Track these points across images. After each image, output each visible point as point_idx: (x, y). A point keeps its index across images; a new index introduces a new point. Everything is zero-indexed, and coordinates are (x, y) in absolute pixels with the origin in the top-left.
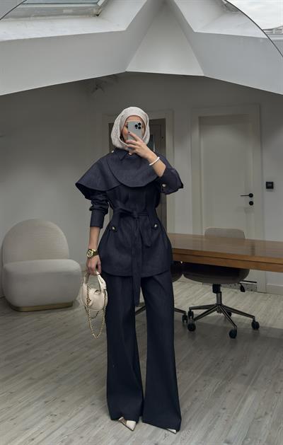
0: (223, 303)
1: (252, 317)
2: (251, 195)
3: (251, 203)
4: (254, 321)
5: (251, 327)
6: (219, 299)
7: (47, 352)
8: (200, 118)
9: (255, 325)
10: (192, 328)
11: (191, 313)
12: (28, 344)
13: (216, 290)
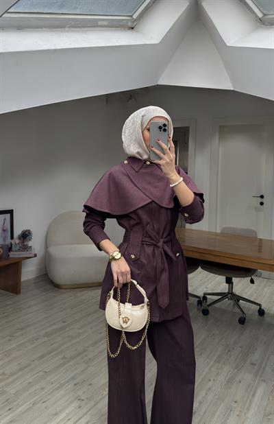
0: (234, 291)
1: (260, 305)
2: (262, 197)
3: (262, 204)
4: (260, 308)
5: (257, 313)
6: (231, 288)
7: (80, 331)
8: (220, 127)
9: (261, 312)
10: (205, 312)
11: (205, 298)
12: (64, 322)
13: (229, 281)
